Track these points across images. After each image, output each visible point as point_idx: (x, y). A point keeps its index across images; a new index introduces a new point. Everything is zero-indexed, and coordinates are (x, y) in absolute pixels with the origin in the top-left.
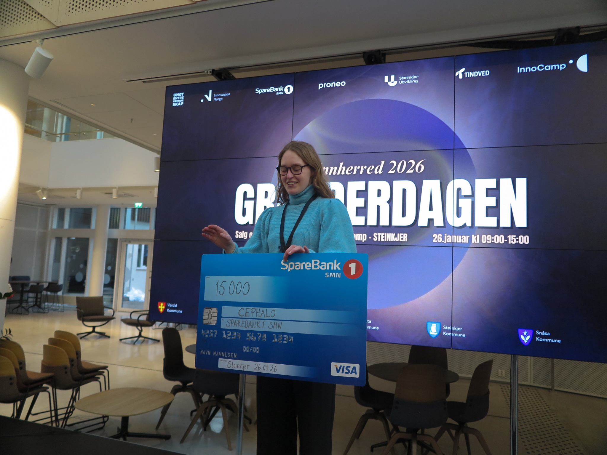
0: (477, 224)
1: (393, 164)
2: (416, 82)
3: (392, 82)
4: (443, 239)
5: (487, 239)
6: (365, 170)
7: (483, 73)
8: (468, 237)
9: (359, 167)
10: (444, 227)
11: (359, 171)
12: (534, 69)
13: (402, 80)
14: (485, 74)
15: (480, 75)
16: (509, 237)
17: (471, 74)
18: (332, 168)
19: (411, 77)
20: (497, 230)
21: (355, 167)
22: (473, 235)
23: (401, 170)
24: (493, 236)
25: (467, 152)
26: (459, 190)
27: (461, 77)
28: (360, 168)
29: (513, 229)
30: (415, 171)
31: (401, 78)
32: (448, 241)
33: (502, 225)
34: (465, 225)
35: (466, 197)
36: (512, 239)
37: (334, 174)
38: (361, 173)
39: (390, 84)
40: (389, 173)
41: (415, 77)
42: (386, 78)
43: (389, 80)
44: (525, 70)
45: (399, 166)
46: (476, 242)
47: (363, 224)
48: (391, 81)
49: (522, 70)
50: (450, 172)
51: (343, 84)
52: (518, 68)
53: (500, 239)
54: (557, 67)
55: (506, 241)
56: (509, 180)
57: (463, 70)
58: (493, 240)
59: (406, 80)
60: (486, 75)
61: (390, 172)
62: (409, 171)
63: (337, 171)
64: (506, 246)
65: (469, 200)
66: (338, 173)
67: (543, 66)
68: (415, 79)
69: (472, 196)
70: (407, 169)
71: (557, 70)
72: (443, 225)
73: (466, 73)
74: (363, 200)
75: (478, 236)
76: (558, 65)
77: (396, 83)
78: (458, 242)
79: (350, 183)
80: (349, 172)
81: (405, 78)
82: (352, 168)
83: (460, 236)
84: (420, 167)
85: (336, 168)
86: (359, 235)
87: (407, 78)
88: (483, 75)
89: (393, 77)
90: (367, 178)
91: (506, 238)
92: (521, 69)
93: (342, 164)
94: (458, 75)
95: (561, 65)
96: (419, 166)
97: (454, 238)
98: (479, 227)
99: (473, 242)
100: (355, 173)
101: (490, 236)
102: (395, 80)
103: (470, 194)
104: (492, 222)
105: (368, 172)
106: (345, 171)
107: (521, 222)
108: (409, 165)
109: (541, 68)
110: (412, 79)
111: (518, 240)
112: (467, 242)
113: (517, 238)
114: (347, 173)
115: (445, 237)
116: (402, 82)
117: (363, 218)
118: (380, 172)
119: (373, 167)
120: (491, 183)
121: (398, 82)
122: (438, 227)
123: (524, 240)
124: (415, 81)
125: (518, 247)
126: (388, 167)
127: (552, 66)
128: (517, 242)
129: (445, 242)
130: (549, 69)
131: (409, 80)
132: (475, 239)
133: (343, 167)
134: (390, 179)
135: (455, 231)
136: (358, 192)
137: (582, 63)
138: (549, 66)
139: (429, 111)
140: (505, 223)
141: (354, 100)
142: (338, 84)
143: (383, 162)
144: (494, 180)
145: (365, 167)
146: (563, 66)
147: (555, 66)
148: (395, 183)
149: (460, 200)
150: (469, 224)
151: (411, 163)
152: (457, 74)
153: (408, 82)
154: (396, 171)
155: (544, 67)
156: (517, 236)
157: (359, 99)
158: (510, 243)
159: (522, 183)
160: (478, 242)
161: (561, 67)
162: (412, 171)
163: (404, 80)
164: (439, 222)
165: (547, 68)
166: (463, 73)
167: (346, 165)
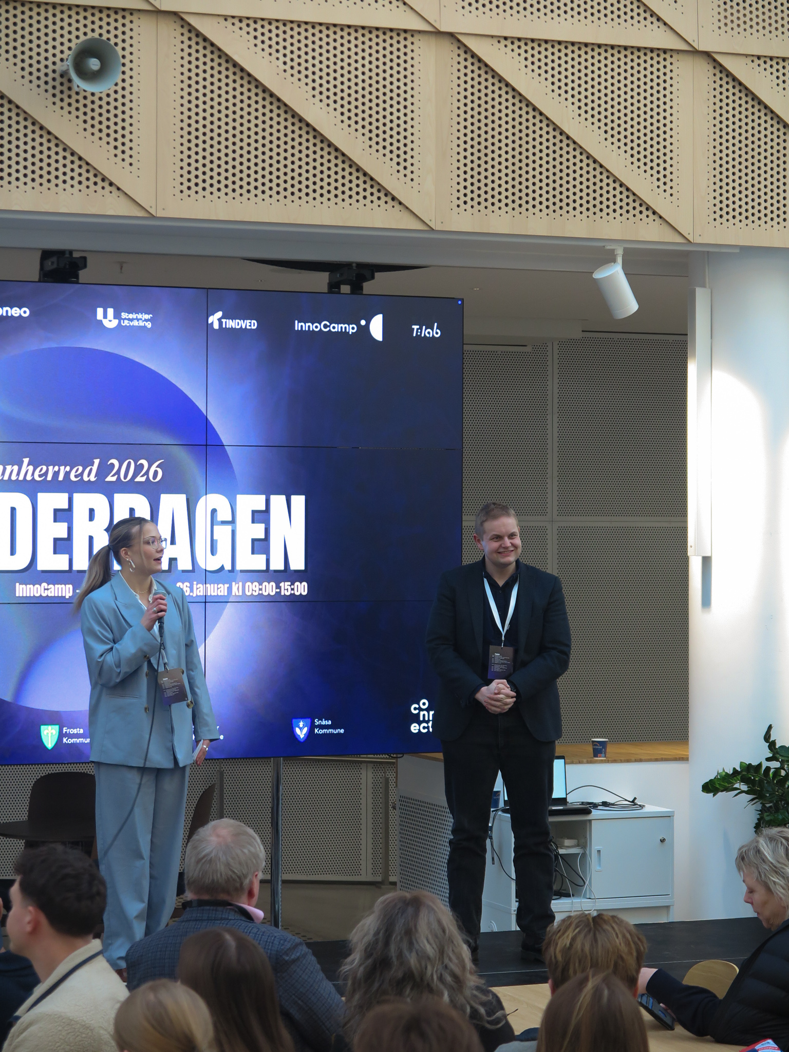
0: (239, 567)
1: (113, 465)
2: (149, 325)
3: (110, 321)
4: (192, 591)
5: (253, 588)
6: (67, 474)
7: (248, 324)
8: (227, 586)
9: (56, 468)
10: (193, 571)
11: (56, 474)
12: (316, 327)
13: (125, 319)
14: (250, 326)
15: (244, 327)
16: (282, 584)
17: (231, 324)
18: (9, 468)
19: (140, 316)
20: (267, 574)
21: (51, 468)
22: (234, 583)
23: (126, 476)
24: (260, 584)
25: (225, 451)
26: (214, 511)
27: (216, 326)
28: (59, 470)
29: (287, 574)
30: (148, 478)
31: (124, 315)
32: (199, 594)
33: (272, 568)
34: (222, 568)
35: (224, 523)
36: (286, 588)
37: (14, 478)
38: (61, 478)
39: (106, 323)
40: (107, 480)
41: (147, 317)
42: (100, 311)
43: (105, 316)
44: (306, 326)
45: (122, 469)
46: (237, 594)
47: (67, 568)
48: (108, 318)
49: (302, 326)
50: (201, 482)
51: (25, 312)
52: (296, 322)
53: (269, 589)
54: (345, 328)
55: (278, 590)
56: (283, 498)
57: (219, 314)
58: (260, 589)
59: (131, 320)
60: (253, 327)
61: (110, 479)
62: (139, 479)
63: (18, 474)
64: (277, 600)
65: (228, 528)
66: (21, 478)
67: (328, 324)
68: (146, 320)
69: (233, 522)
70: (135, 475)
71: (346, 333)
72: (190, 568)
73: (224, 321)
74: (65, 525)
75: (241, 584)
76: (347, 325)
77: (115, 323)
78: (213, 594)
79: (41, 496)
80: (40, 476)
81: (131, 316)
82: (45, 468)
83: (216, 585)
84: (156, 473)
85: (16, 468)
86: (60, 586)
87: (135, 317)
88: (248, 327)
89: (110, 311)
90: (70, 487)
91: (278, 587)
92: (300, 324)
93: (26, 461)
94: (212, 323)
95: (351, 326)
96: (154, 471)
97: (206, 589)
98: (242, 571)
99: (233, 594)
100: (49, 478)
101: (256, 584)
102: (114, 318)
103: (230, 519)
104: (258, 562)
105: (73, 478)
106: (33, 474)
107: (298, 563)
108: (139, 468)
109: (325, 326)
110: (142, 320)
111: (293, 589)
112: (226, 594)
113: (292, 587)
114: (37, 478)
115: (195, 586)
116: (126, 323)
117: (66, 557)
118: (93, 478)
119: (81, 469)
120: (258, 502)
121: (120, 322)
122: (184, 571)
123: (302, 589)
124: (147, 324)
125: (293, 600)
126: (104, 469)
127: (340, 326)
128: (292, 592)
129: (195, 595)
130: (336, 330)
131: (138, 320)
132: (236, 589)
133: (28, 465)
134: (109, 490)
135: (208, 576)
136: (56, 511)
137: (376, 328)
138: (336, 326)
139: (169, 379)
140: (277, 564)
141: (46, 346)
142: (15, 312)
143: (97, 462)
144: (263, 497)
145: (68, 468)
146: (353, 328)
147: (343, 326)
148: (118, 497)
149: (215, 527)
150: (228, 567)
151: (142, 465)
152: (210, 320)
153: (135, 323)
154: (119, 478)
155: (329, 326)
156: (293, 584)
157: (54, 345)
158: (282, 594)
159: (299, 502)
160: (241, 594)
161: (351, 329)
162: (143, 479)
163: (129, 319)
164: (184, 564)
165: (334, 328)
166: (219, 320)
167: (35, 464)
